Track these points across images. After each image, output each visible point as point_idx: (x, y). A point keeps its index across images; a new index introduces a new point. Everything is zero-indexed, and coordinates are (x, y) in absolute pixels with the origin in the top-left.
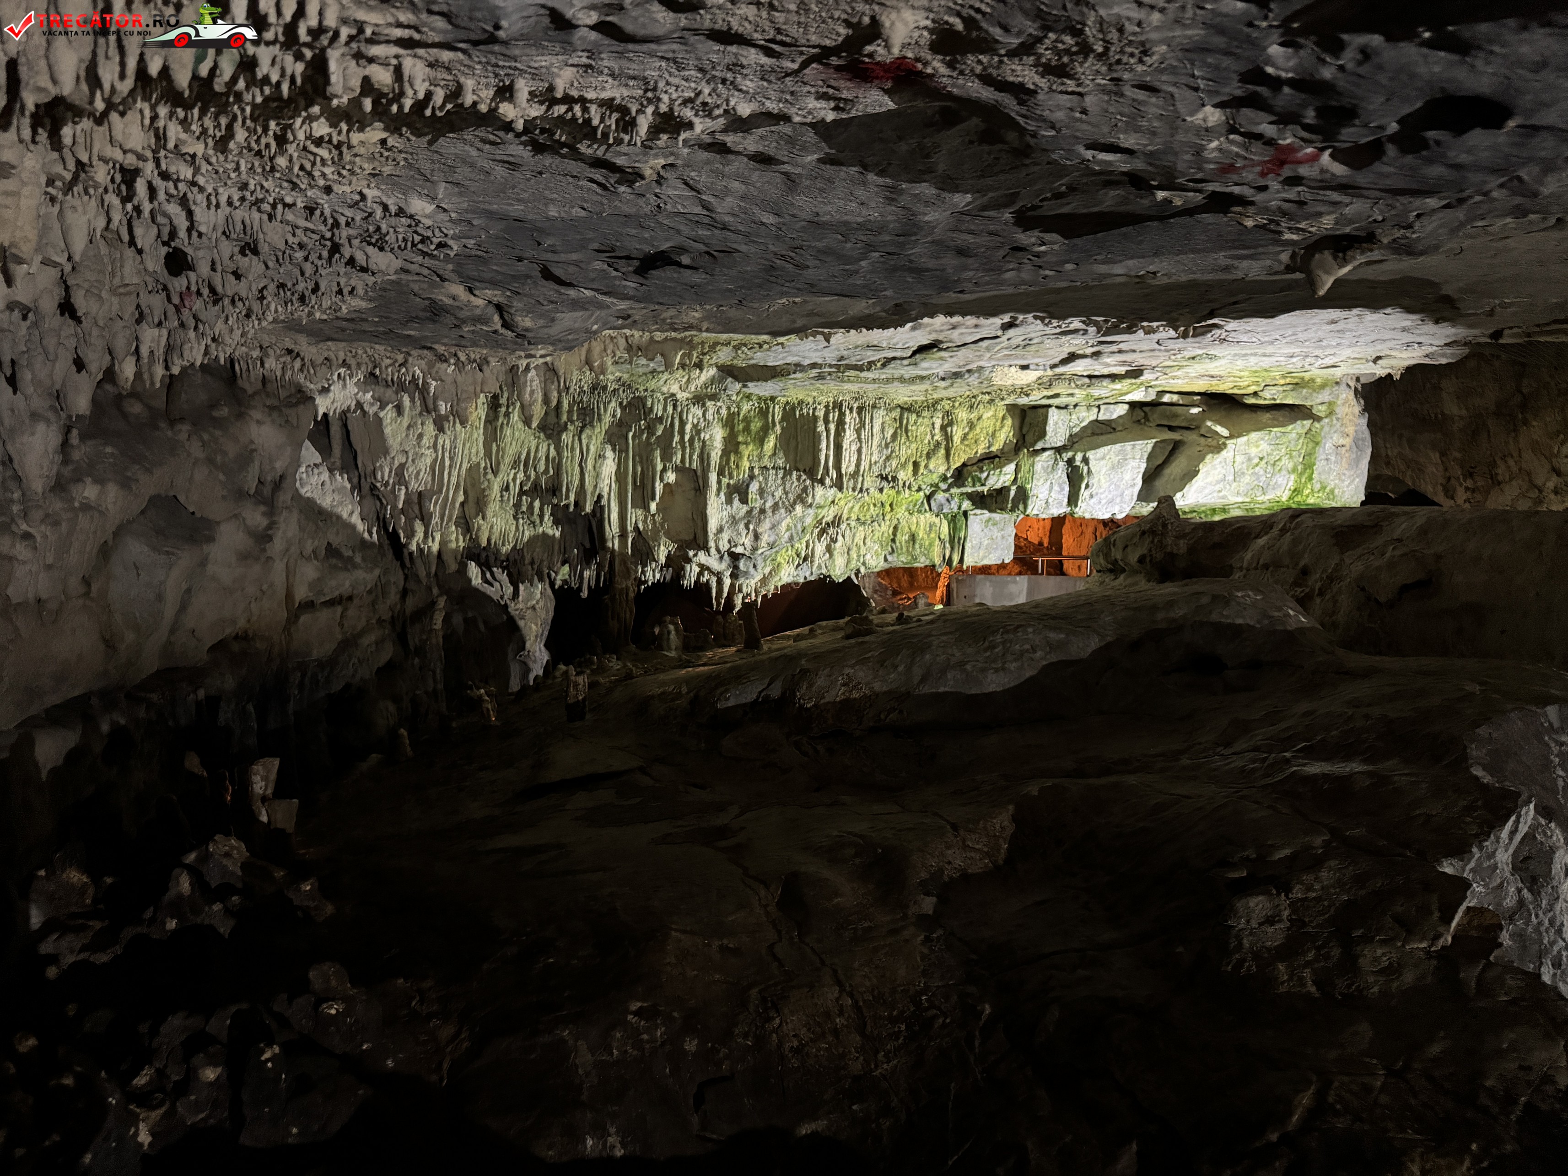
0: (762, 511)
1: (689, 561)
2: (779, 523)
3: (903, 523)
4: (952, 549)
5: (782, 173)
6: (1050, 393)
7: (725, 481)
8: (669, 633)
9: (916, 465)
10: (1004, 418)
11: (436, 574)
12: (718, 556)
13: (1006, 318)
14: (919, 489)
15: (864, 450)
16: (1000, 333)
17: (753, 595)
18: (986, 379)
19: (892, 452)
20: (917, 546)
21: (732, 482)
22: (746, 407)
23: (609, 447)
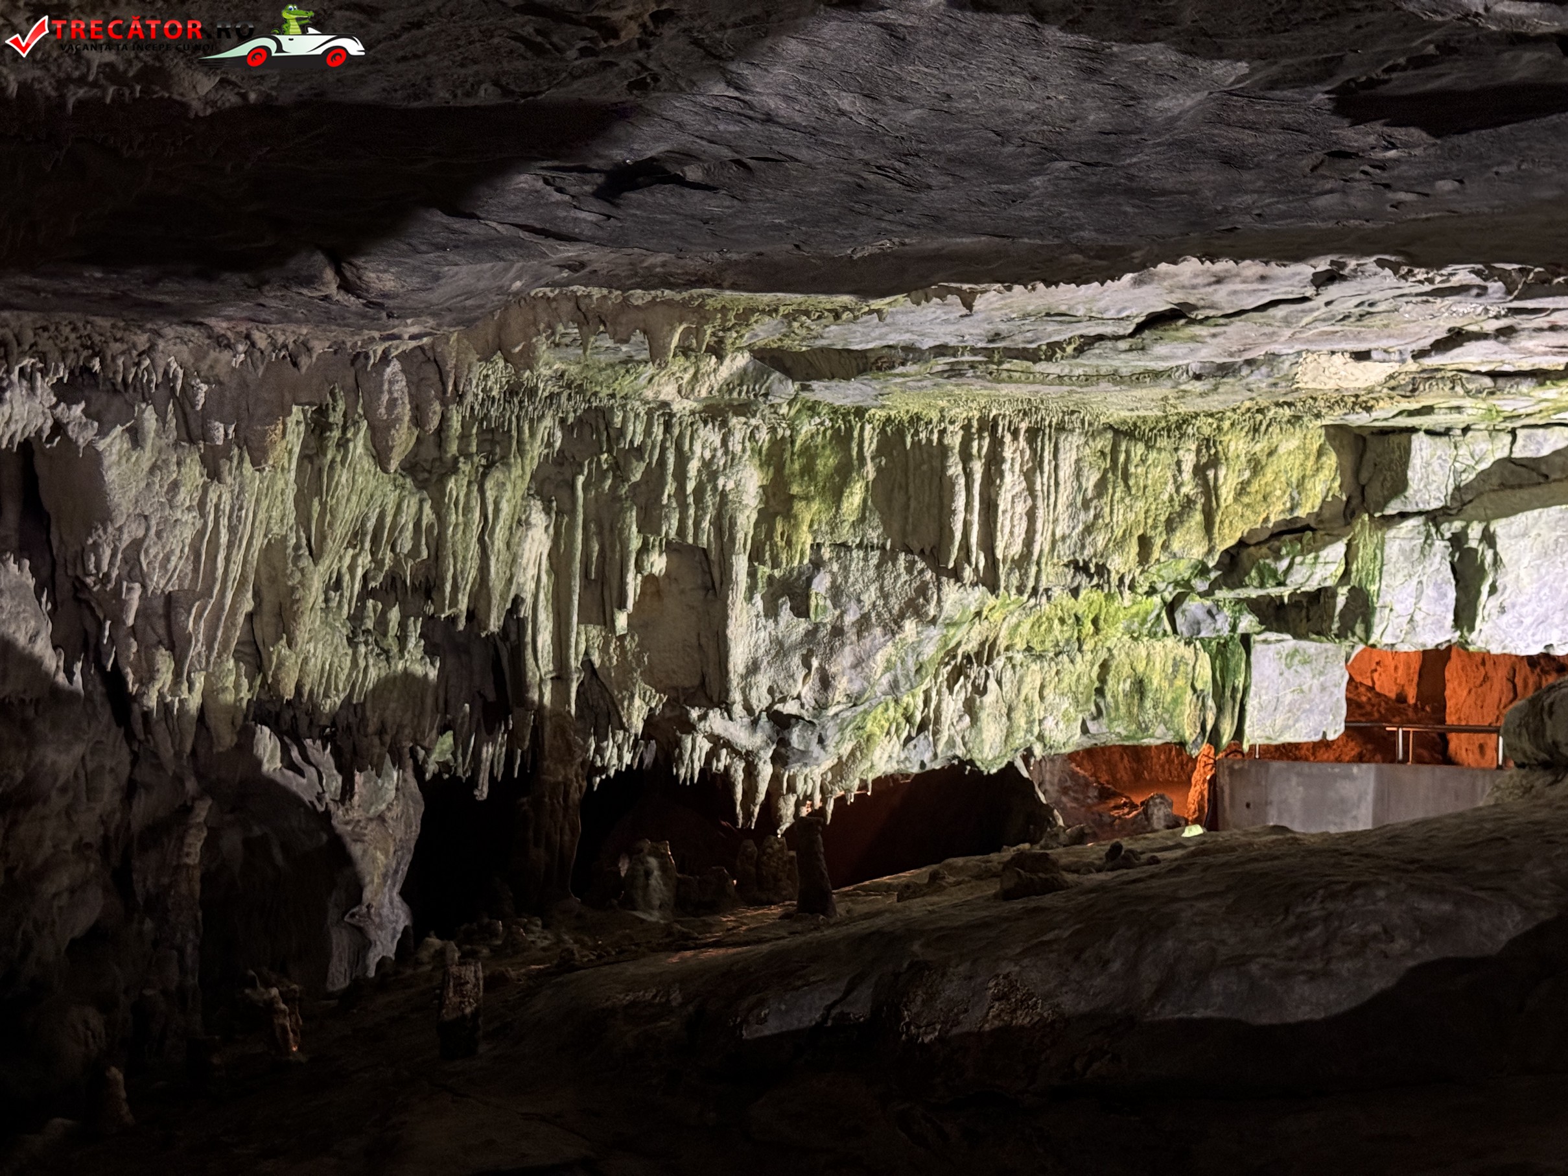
0: (838, 631)
1: (690, 728)
2: (870, 655)
3: (1120, 657)
4: (1220, 710)
5: (880, 25)
6: (1414, 405)
7: (764, 570)
8: (648, 874)
9: (1145, 543)
10: (1320, 453)
11: (194, 752)
12: (747, 720)
13: (1323, 264)
14: (1152, 591)
15: (1040, 513)
16: (1310, 291)
17: (818, 797)
18: (1285, 378)
19: (1096, 517)
20: (1148, 704)
21: (777, 573)
22: (807, 428)
23: (537, 505)
